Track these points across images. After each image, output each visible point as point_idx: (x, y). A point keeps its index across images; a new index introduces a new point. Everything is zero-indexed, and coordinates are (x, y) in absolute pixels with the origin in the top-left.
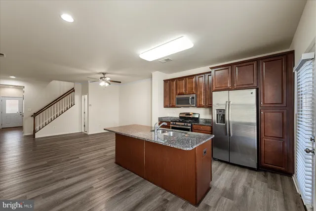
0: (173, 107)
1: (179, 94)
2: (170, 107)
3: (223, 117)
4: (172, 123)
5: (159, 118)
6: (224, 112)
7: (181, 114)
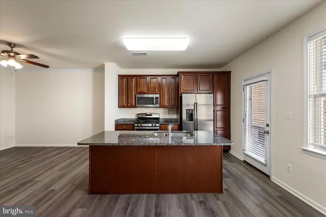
0: (132, 107)
1: (140, 93)
2: (128, 107)
3: (192, 115)
4: (136, 125)
5: (115, 120)
6: (192, 111)
7: (138, 114)
